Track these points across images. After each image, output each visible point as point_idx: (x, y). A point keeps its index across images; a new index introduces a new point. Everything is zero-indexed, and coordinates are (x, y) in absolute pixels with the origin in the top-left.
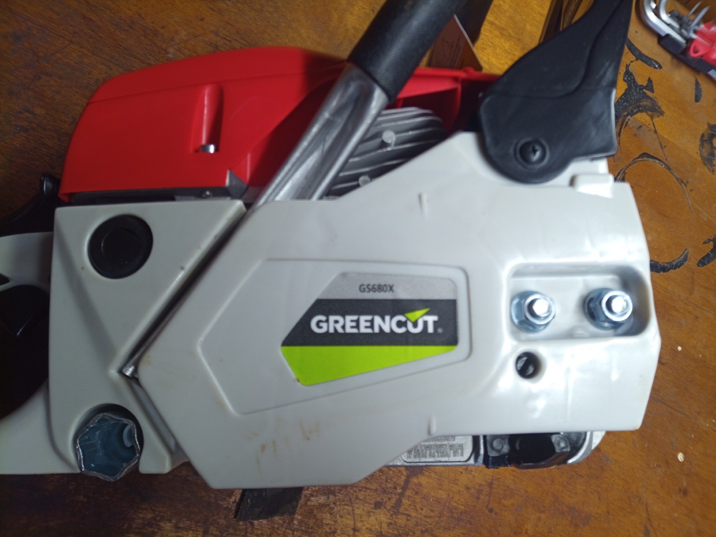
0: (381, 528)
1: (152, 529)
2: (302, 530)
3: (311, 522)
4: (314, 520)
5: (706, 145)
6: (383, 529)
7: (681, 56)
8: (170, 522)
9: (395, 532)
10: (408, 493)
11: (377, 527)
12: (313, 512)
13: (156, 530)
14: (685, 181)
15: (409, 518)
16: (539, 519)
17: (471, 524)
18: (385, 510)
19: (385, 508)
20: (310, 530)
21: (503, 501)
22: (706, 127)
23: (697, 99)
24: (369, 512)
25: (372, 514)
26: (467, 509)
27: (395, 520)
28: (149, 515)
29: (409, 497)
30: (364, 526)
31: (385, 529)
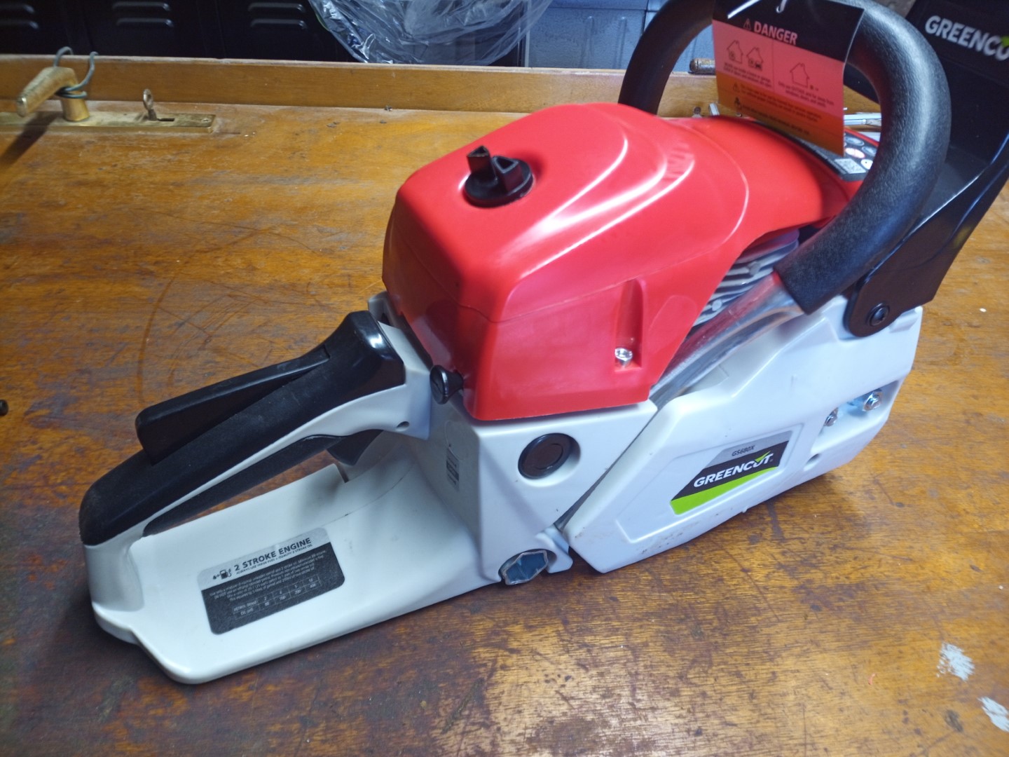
0: (775, 559)
1: (500, 637)
2: (679, 588)
3: (686, 578)
4: (688, 575)
6: (779, 560)
8: (517, 625)
9: (798, 559)
10: (781, 518)
11: (770, 560)
12: (680, 568)
13: (505, 636)
15: (803, 541)
16: (971, 495)
17: (887, 525)
18: (766, 542)
19: (765, 539)
20: (691, 586)
21: (906, 492)
24: (748, 549)
25: (754, 550)
26: (868, 512)
27: (787, 547)
28: (489, 624)
29: (785, 522)
30: (753, 563)
31: (782, 559)
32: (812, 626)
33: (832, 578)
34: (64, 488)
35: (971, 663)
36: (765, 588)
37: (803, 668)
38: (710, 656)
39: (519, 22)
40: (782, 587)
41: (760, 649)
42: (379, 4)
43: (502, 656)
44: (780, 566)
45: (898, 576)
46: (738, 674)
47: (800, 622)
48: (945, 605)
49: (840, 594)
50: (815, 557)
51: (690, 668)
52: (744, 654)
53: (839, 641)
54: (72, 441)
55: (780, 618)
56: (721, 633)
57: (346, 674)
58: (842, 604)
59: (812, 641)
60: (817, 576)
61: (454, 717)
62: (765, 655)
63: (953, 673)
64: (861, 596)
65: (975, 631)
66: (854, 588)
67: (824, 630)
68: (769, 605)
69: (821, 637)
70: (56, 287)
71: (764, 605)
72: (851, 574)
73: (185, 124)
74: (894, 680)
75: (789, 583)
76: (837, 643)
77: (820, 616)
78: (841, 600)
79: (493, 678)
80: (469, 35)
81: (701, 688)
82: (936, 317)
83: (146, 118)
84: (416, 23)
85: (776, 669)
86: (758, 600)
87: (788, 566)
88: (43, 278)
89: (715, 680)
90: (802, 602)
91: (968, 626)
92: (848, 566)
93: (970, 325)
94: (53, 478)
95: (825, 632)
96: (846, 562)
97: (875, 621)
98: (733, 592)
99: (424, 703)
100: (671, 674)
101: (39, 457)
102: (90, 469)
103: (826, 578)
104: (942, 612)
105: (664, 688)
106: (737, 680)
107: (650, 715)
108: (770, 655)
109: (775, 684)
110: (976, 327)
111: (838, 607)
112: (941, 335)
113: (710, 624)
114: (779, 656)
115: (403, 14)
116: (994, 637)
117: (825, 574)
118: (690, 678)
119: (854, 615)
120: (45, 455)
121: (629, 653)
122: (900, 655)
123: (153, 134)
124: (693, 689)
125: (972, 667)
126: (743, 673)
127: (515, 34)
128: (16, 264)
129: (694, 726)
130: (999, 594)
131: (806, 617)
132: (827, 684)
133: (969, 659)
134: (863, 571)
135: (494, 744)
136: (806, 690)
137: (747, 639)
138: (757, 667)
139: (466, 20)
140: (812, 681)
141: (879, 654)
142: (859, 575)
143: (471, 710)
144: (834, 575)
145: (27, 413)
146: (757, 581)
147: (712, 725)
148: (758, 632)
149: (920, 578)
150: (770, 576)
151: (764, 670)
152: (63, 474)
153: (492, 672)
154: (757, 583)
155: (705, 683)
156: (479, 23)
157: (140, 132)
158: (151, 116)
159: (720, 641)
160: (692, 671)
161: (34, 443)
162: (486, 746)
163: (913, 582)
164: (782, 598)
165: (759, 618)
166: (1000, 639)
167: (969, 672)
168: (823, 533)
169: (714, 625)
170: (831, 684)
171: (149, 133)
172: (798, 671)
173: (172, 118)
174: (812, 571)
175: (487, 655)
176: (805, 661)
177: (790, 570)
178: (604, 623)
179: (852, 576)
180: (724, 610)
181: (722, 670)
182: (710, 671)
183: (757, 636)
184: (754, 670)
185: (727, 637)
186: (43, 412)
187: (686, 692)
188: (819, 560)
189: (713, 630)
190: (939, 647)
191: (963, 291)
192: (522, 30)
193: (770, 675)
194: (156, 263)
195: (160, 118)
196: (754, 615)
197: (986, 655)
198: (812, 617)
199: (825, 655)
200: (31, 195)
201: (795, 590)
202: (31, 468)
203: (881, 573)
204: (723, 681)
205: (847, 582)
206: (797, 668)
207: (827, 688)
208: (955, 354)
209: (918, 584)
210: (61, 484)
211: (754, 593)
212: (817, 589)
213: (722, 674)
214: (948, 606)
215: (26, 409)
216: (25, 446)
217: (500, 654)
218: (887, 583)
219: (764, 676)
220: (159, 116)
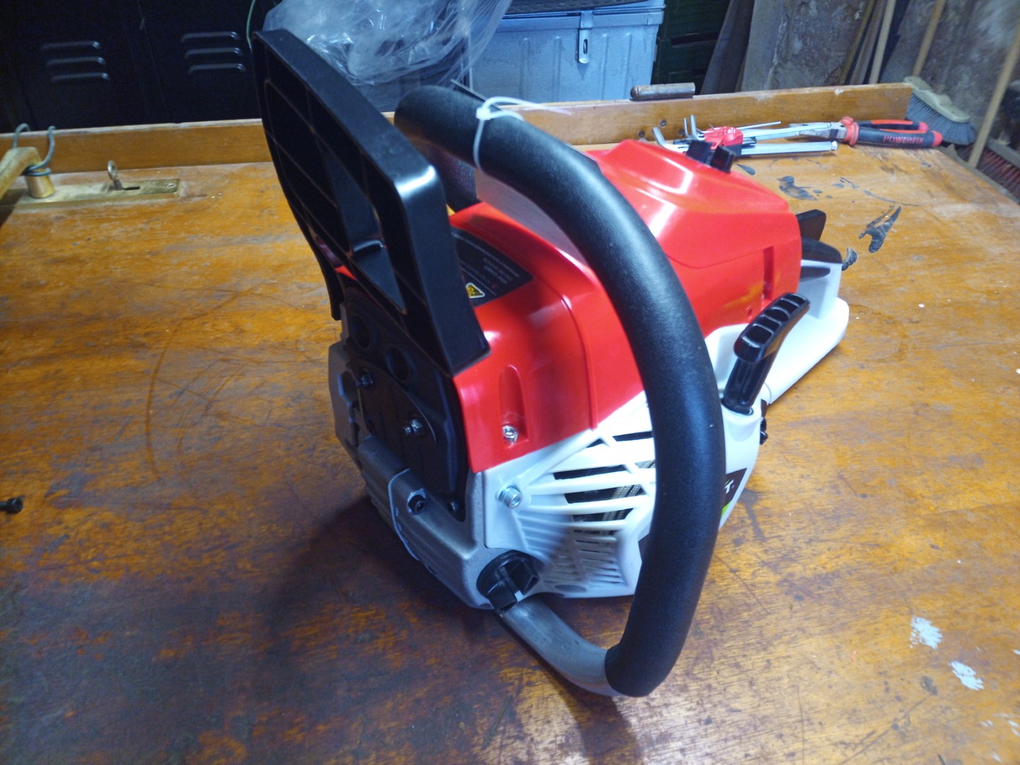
0: (759, 558)
5: (790, 190)
6: (762, 559)
9: (779, 555)
10: (760, 519)
11: (754, 559)
15: (781, 538)
16: (925, 481)
17: (853, 515)
18: (749, 543)
19: (748, 540)
21: (868, 484)
22: (778, 182)
23: (751, 172)
24: (734, 551)
25: (739, 552)
26: (837, 506)
27: (768, 546)
29: (764, 522)
30: (740, 564)
31: (764, 557)
32: (798, 614)
33: (810, 569)
34: (95, 563)
35: (939, 632)
36: (753, 585)
37: (793, 653)
38: (711, 652)
39: (461, 59)
40: (767, 583)
41: (753, 641)
42: (321, 48)
43: (526, 673)
44: (764, 564)
45: (868, 561)
46: (737, 665)
47: (786, 612)
48: (911, 583)
49: (819, 583)
50: (794, 552)
51: (695, 664)
52: (741, 646)
53: (821, 625)
54: (95, 518)
55: (769, 611)
56: (718, 631)
57: (388, 706)
58: (821, 592)
59: (798, 628)
60: (797, 569)
61: (491, 734)
62: (759, 645)
63: (924, 644)
64: (837, 583)
65: (939, 604)
66: (830, 576)
67: (808, 617)
68: (757, 600)
69: (806, 624)
70: (52, 368)
71: (754, 600)
72: (826, 563)
73: (151, 192)
74: (874, 655)
75: (773, 578)
76: (820, 628)
77: (803, 605)
78: (820, 588)
79: (521, 695)
80: (413, 73)
81: (706, 682)
82: (880, 316)
83: (111, 188)
84: (360, 65)
85: (769, 657)
86: (748, 597)
87: (771, 563)
88: (38, 360)
89: (718, 673)
90: (786, 594)
91: (933, 599)
92: (823, 557)
93: (911, 322)
94: (83, 555)
95: (809, 619)
96: (821, 553)
97: (852, 604)
98: (725, 592)
99: (462, 725)
101: (67, 536)
102: (118, 543)
103: (805, 570)
104: (910, 589)
105: (673, 686)
106: (737, 671)
107: (664, 711)
108: (763, 645)
109: (769, 671)
110: (917, 322)
111: (818, 595)
112: (886, 333)
113: (708, 623)
114: (772, 645)
115: (345, 55)
116: (957, 607)
117: (804, 566)
118: (695, 674)
119: (833, 601)
120: (72, 534)
122: (877, 632)
123: (120, 203)
124: (699, 683)
125: (940, 636)
126: (741, 664)
127: (458, 70)
128: (9, 348)
129: (704, 716)
130: (957, 568)
131: (791, 607)
132: (815, 666)
133: (937, 629)
134: (836, 560)
135: (529, 753)
136: (798, 672)
137: (742, 633)
138: (753, 657)
139: (410, 60)
140: (802, 664)
141: (858, 633)
142: (834, 564)
143: (505, 725)
144: (812, 566)
145: (47, 495)
146: (744, 579)
147: (720, 713)
148: (751, 626)
149: (887, 561)
150: (756, 574)
151: (758, 659)
152: (93, 550)
153: (520, 689)
154: (745, 581)
155: (709, 676)
156: (422, 62)
157: (107, 203)
158: (116, 186)
159: (718, 637)
160: (696, 668)
161: (60, 523)
162: (523, 756)
163: (881, 565)
164: (768, 592)
165: (751, 613)
166: (963, 608)
167: (938, 641)
168: (798, 530)
169: (712, 623)
170: (820, 665)
171: (116, 203)
172: (789, 657)
173: (137, 186)
174: (793, 565)
175: (513, 674)
176: (795, 647)
177: (774, 567)
178: (614, 633)
179: (828, 566)
180: (719, 609)
181: (723, 663)
182: (712, 666)
183: (751, 629)
184: (750, 659)
185: (724, 633)
186: (62, 492)
187: (693, 686)
188: (797, 555)
189: (711, 629)
190: (909, 621)
191: (902, 289)
192: (464, 66)
193: (765, 663)
194: (147, 335)
195: (125, 187)
196: (745, 611)
197: (952, 624)
198: (796, 606)
199: (811, 640)
200: (11, 277)
201: (779, 584)
202: (61, 548)
203: (854, 560)
204: (725, 673)
205: (824, 572)
206: (788, 654)
207: (815, 669)
208: (900, 350)
209: (886, 566)
210: (93, 559)
211: (744, 591)
212: (798, 580)
213: (723, 667)
214: (914, 584)
215: (45, 491)
216: (50, 527)
217: (524, 672)
218: (860, 569)
219: (760, 664)
220: (125, 185)
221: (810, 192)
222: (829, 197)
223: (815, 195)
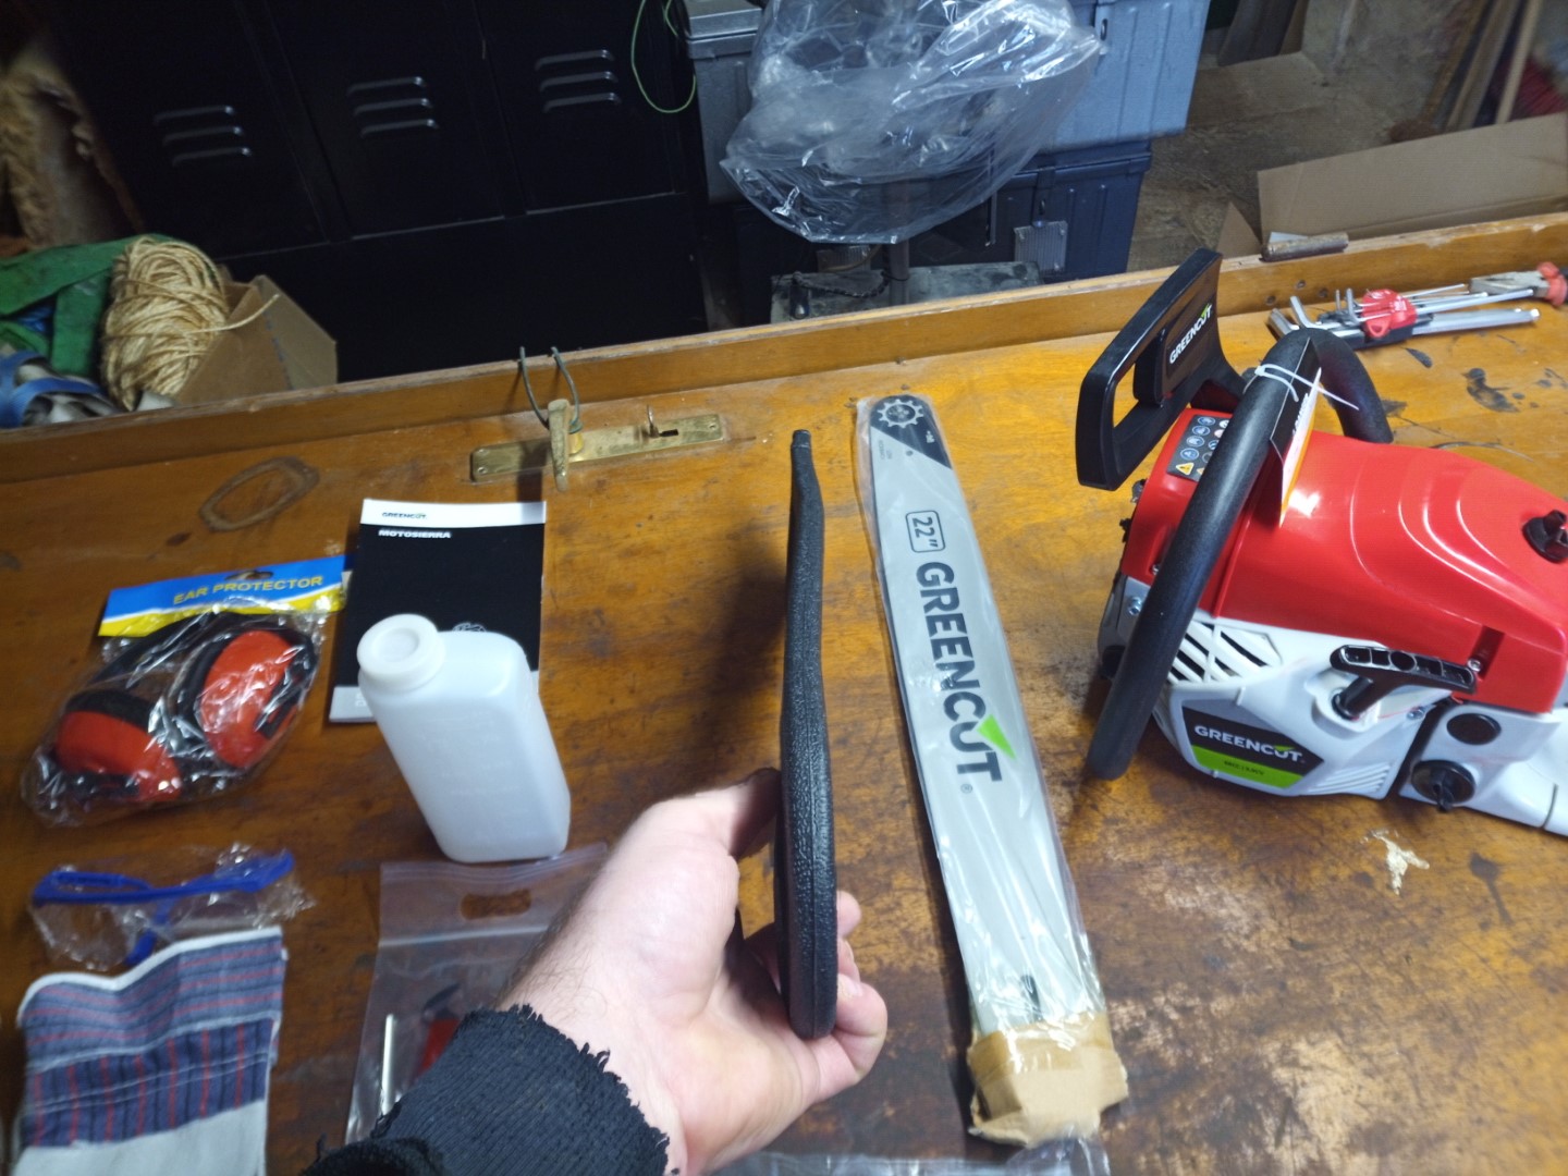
0: (1508, 945)
1: (1291, 1056)
2: (1430, 988)
3: (1432, 976)
5: (1482, 394)
6: (1512, 945)
7: (1369, 345)
8: (1301, 1042)
9: (1529, 941)
10: (1504, 898)
11: (1504, 946)
13: (1295, 1055)
14: (1495, 441)
15: (1529, 921)
18: (1497, 927)
19: (1494, 925)
20: (1439, 983)
22: (1464, 379)
23: (1427, 363)
24: (1482, 937)
25: (1486, 938)
27: (1516, 930)
28: (1278, 1045)
29: (1509, 902)
30: (1490, 952)
31: (1514, 944)
32: (1553, 1009)
36: (1506, 976)
37: (1552, 1050)
38: (1473, 1051)
40: (1520, 974)
41: (1513, 1038)
42: (789, 138)
43: (1298, 1074)
44: (1514, 952)
46: (1501, 1065)
47: (1542, 1007)
50: (1543, 937)
51: (1459, 1064)
52: (1502, 1044)
55: (1525, 1005)
56: (1477, 1027)
57: (1177, 1106)
59: (1556, 1024)
60: (1547, 957)
61: (1279, 1134)
62: (1518, 1043)
68: (1512, 993)
70: (697, 710)
71: (1509, 994)
73: (691, 438)
75: (1525, 968)
77: (1559, 998)
79: (1299, 1096)
81: (1472, 1082)
84: (844, 158)
85: (1530, 1055)
86: (1502, 990)
87: (1521, 950)
88: (677, 700)
89: (1483, 1072)
90: (1540, 986)
98: (1478, 985)
99: (1251, 1125)
100: (1445, 1072)
103: (1557, 958)
105: (1442, 1086)
106: (1501, 1070)
107: (1438, 1113)
108: (1523, 1043)
109: (1532, 1070)
113: (1466, 1019)
114: (1532, 1042)
117: (1556, 954)
118: (1461, 1074)
121: (1405, 1058)
124: (1466, 1083)
126: (1505, 1063)
128: (637, 684)
129: (1475, 1117)
131: (1547, 1001)
135: (1320, 1153)
137: (1500, 1030)
138: (1514, 1056)
143: (1291, 1126)
146: (1497, 970)
147: (1489, 1114)
148: (1509, 1022)
150: (1508, 963)
151: (1516, 1059)
153: (1295, 1089)
154: (1498, 972)
155: (1475, 1076)
159: (1478, 1035)
160: (1461, 1067)
162: (1314, 1155)
164: (1522, 985)
165: (1507, 1008)
168: (1546, 910)
169: (1470, 1020)
172: (1549, 1054)
173: (672, 427)
174: (1544, 952)
175: (1286, 1075)
176: (1554, 1044)
177: (1524, 955)
178: (1374, 1031)
181: (1486, 1062)
182: (1476, 1065)
183: (1509, 1025)
184: (1512, 1058)
185: (1483, 1030)
187: (1461, 1087)
188: (1547, 940)
189: (1470, 1026)
193: (1527, 1062)
196: (1501, 1006)
198: (1552, 999)
201: (1533, 975)
204: (1490, 1073)
206: (1547, 1052)
211: (1497, 983)
212: (1551, 970)
213: (1487, 1066)
217: (1296, 1072)
219: (1523, 1063)
220: (662, 430)
221: (1508, 395)
222: (1534, 406)
223: (1514, 402)
